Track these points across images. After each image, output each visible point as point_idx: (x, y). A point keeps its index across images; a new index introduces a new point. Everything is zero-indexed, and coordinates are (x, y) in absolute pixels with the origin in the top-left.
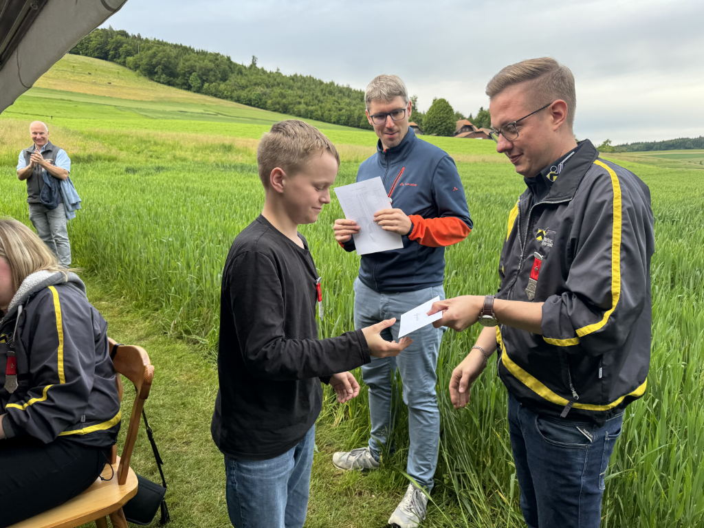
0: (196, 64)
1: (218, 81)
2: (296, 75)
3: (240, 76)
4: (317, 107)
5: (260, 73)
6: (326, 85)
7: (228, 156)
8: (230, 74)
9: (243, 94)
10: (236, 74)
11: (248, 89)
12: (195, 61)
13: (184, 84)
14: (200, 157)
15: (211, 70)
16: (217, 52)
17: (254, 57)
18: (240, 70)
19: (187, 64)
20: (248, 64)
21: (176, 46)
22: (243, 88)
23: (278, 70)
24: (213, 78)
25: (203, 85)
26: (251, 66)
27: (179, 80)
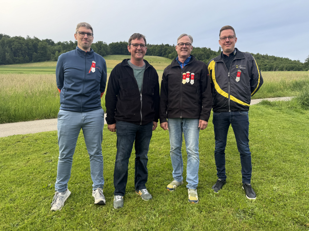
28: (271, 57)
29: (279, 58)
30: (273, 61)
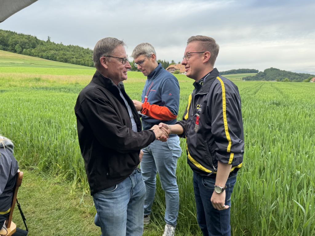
0: (18, 40)
1: (31, 48)
2: (70, 45)
3: (42, 46)
4: (82, 59)
5: (53, 44)
6: (85, 49)
7: (38, 83)
8: (37, 45)
9: (44, 54)
10: (40, 44)
11: (47, 52)
12: (18, 39)
13: (12, 50)
14: (23, 84)
15: (27, 43)
16: (29, 35)
17: (49, 37)
18: (42, 43)
19: (13, 40)
20: (46, 40)
21: (7, 31)
22: (44, 51)
23: (61, 43)
24: (28, 47)
25: (23, 50)
26: (48, 41)
27: (10, 48)
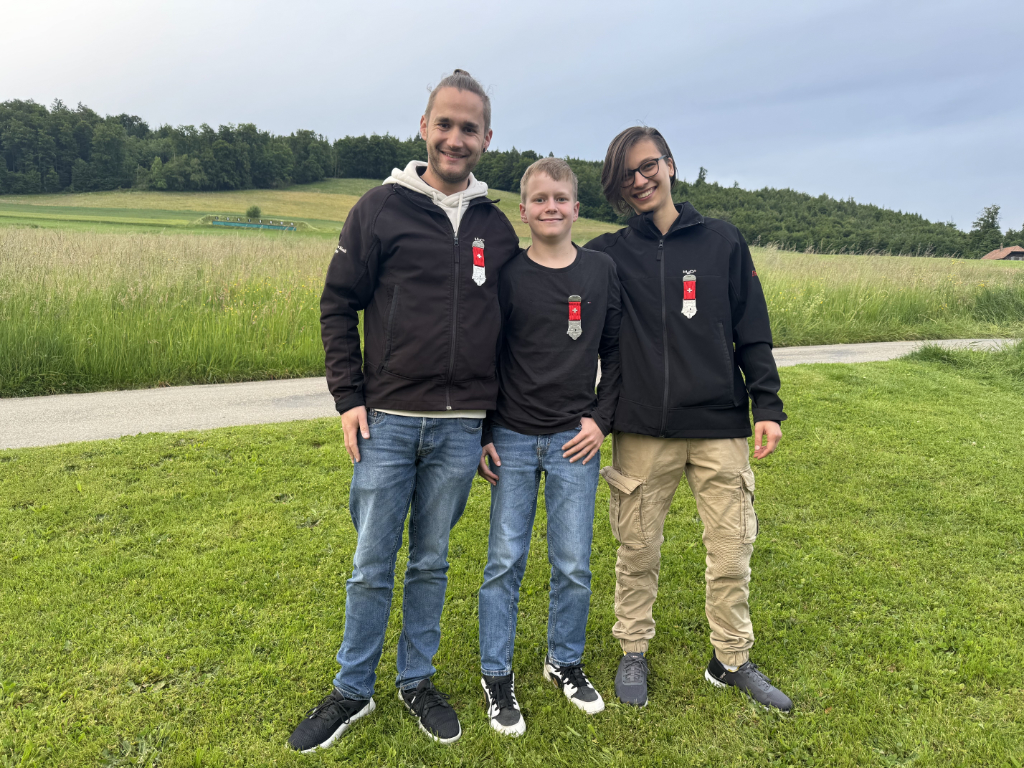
5: (713, 190)
17: (702, 169)
18: (684, 189)
20: (693, 180)
23: (736, 184)
26: (698, 182)
28: (865, 208)
29: (890, 213)
30: (870, 221)
